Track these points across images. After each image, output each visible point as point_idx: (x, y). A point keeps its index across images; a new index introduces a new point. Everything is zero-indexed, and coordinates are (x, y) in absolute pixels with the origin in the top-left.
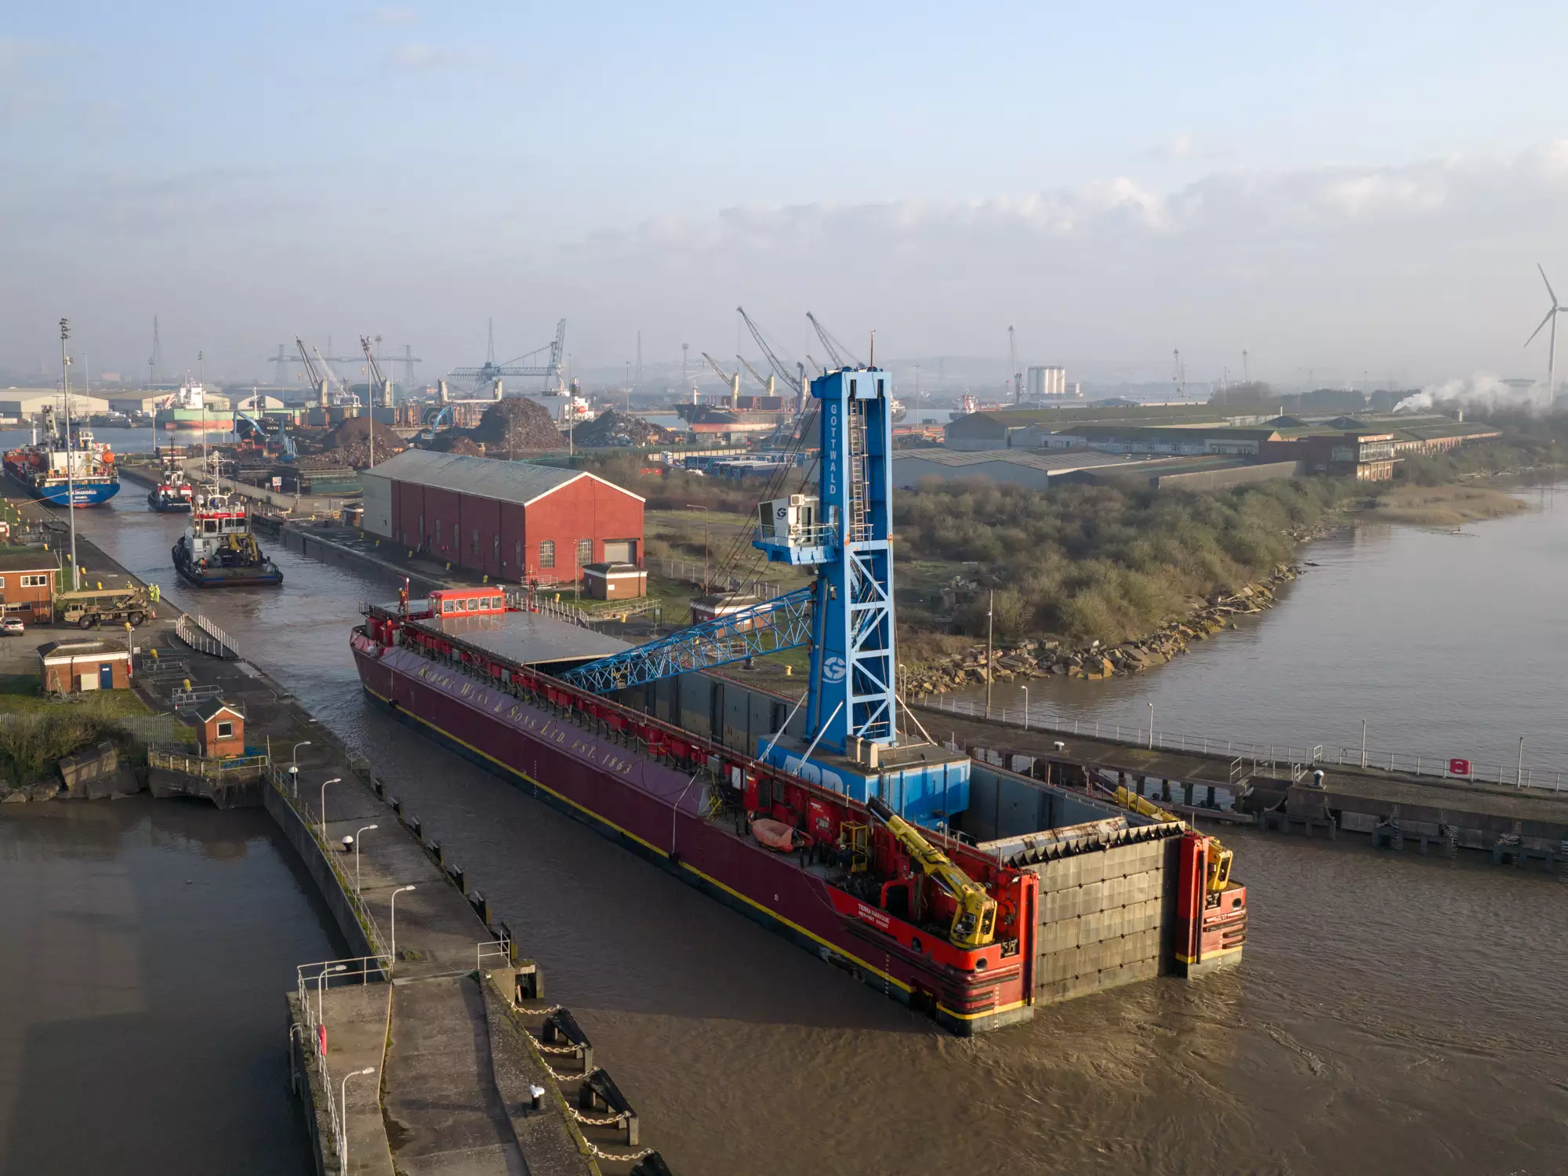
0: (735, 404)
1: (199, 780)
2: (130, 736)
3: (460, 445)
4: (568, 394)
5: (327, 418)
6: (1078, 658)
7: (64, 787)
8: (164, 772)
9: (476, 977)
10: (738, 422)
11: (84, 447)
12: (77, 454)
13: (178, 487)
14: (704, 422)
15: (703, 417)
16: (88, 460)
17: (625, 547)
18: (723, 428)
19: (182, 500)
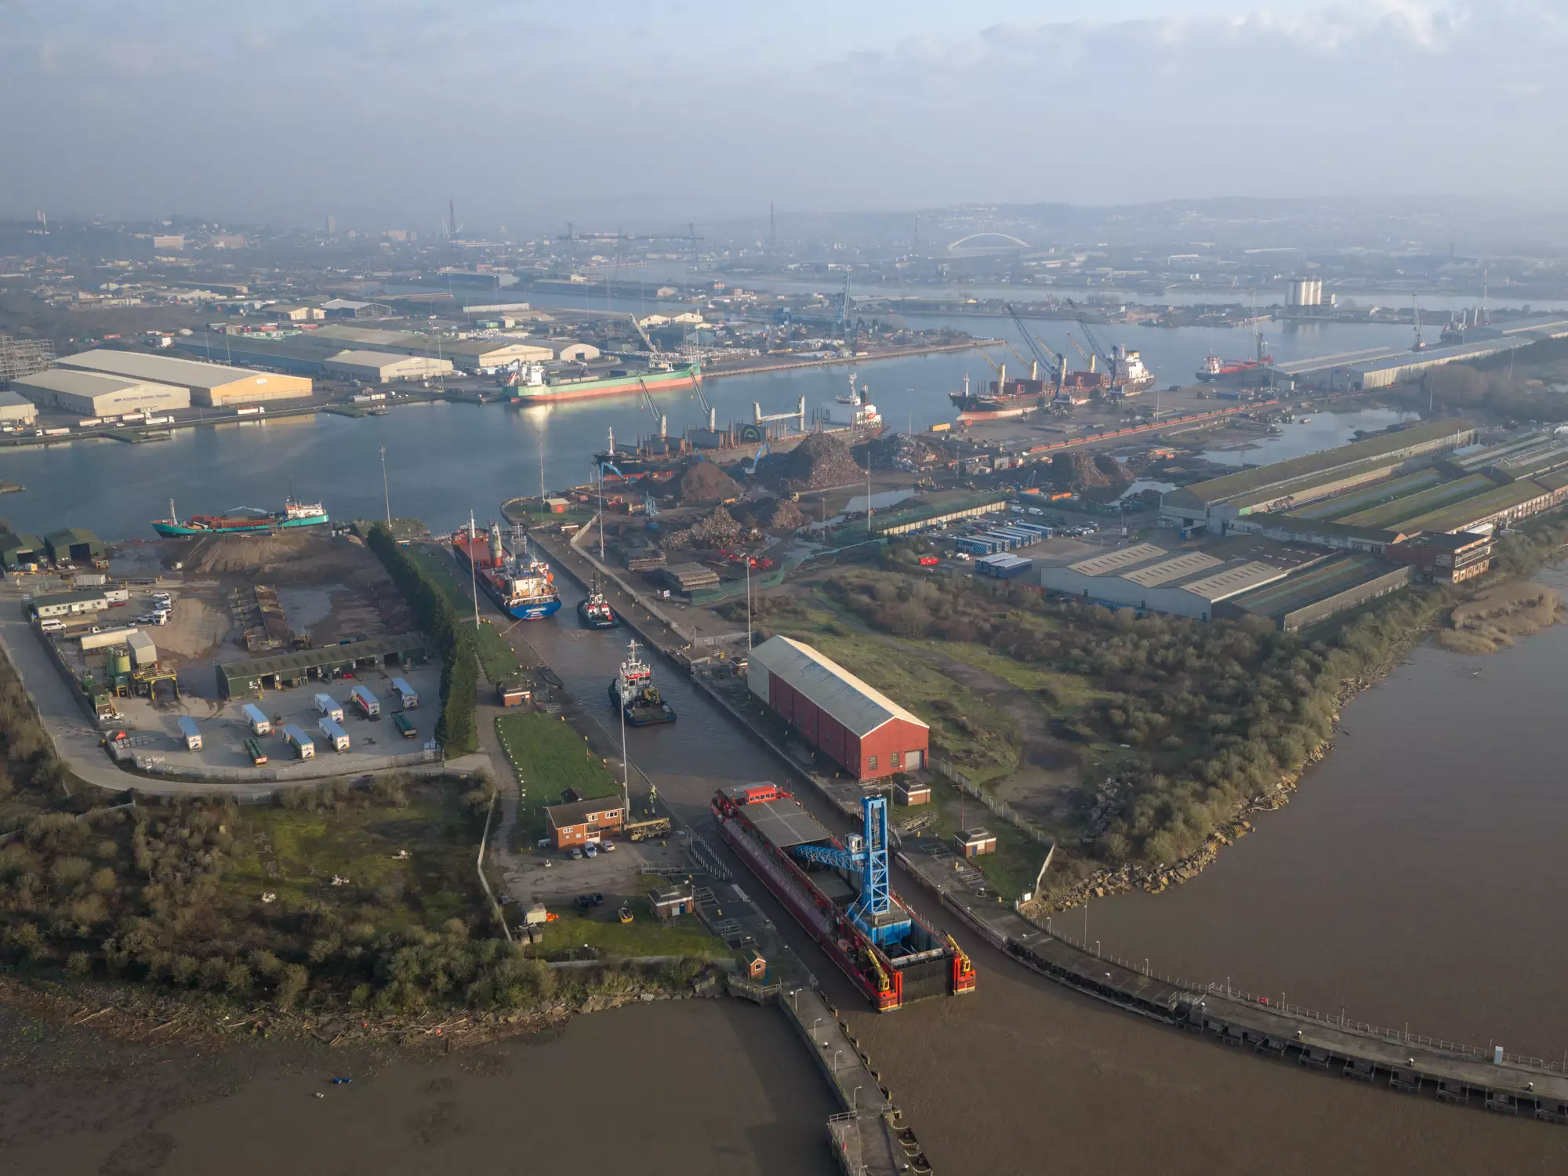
0: (1001, 391)
1: (753, 994)
2: (717, 966)
3: (781, 506)
4: (858, 401)
5: (667, 448)
6: (1149, 879)
7: (695, 991)
8: (736, 988)
9: (882, 1116)
10: (1004, 409)
11: (535, 574)
12: (530, 580)
13: (600, 606)
14: (974, 411)
15: (974, 407)
16: (539, 584)
17: (917, 754)
18: (991, 415)
19: (604, 617)
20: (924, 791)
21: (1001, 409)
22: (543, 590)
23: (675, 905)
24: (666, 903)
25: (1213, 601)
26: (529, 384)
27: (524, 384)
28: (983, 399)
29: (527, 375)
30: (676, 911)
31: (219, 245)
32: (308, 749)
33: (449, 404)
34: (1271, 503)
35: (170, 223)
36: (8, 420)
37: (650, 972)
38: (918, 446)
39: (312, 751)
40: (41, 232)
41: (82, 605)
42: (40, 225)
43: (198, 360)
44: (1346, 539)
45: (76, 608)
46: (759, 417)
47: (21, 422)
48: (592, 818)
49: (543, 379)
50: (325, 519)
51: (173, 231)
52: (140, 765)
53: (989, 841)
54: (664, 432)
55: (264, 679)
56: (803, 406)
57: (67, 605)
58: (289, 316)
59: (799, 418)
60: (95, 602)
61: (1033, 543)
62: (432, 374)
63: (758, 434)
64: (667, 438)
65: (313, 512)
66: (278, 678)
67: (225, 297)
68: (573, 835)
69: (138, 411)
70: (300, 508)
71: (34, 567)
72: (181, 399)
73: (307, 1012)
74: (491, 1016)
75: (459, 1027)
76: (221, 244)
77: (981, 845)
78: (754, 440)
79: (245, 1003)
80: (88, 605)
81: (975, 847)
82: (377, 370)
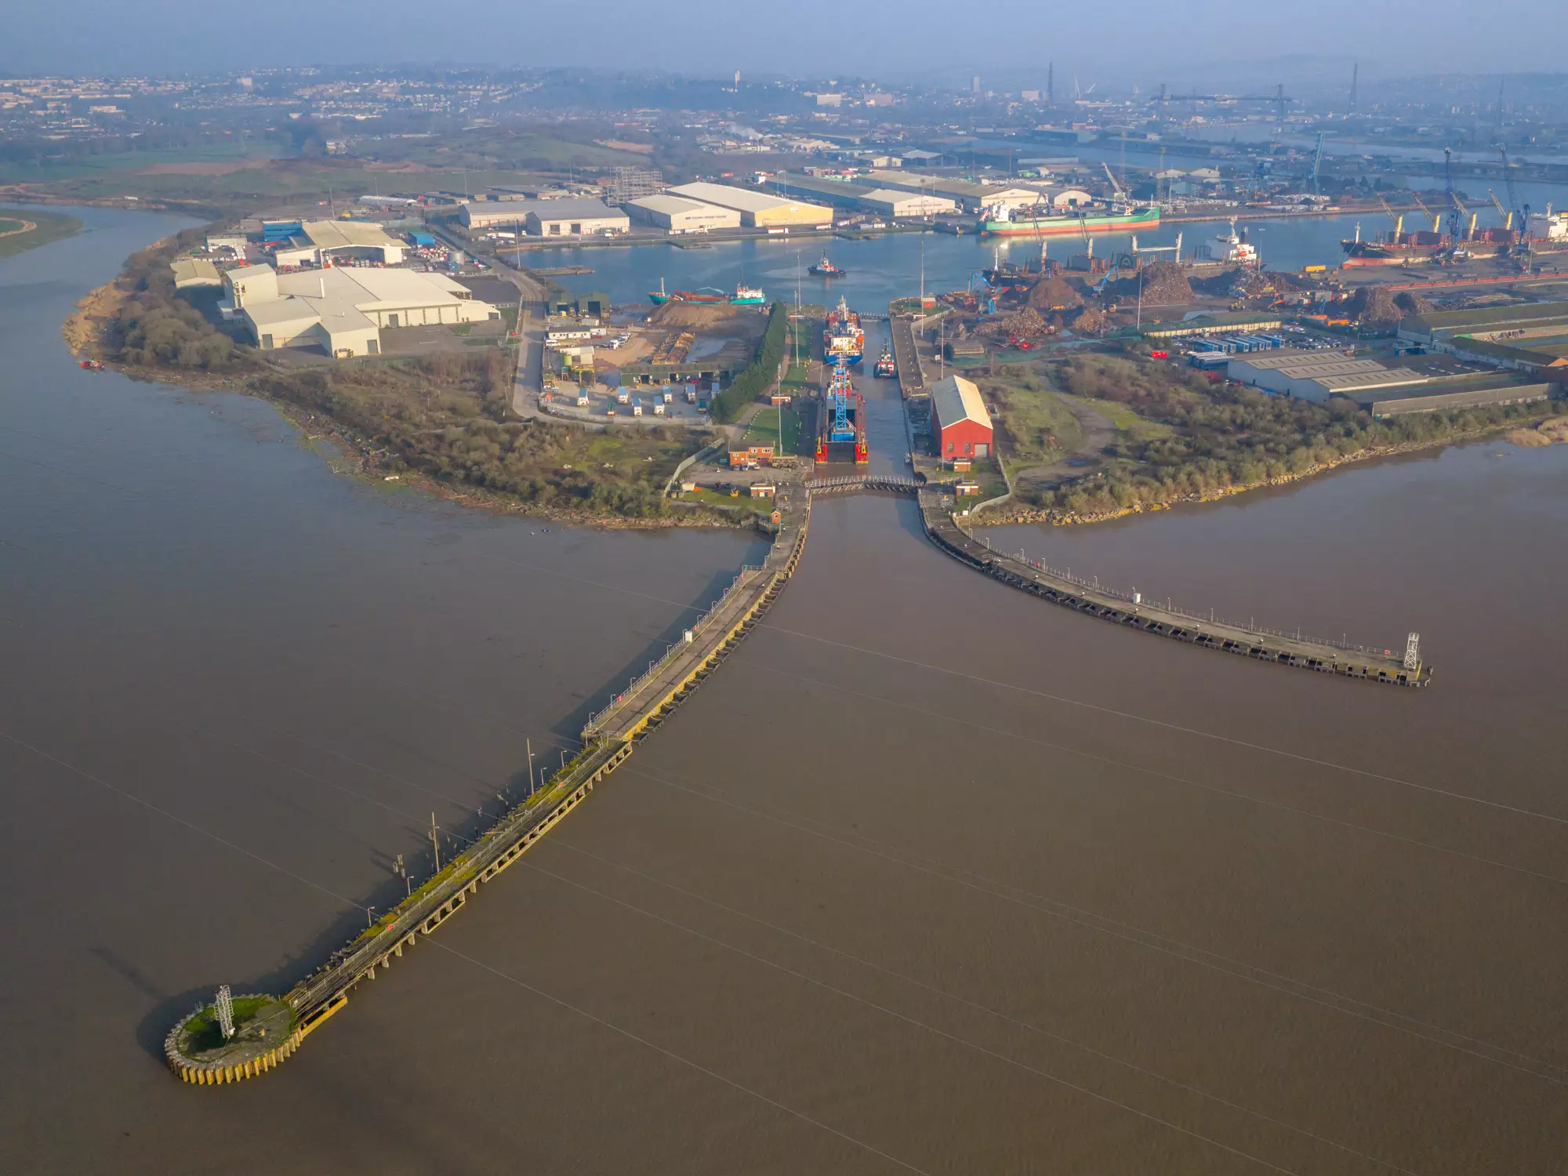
0: (1395, 240)
1: (767, 529)
2: (757, 514)
3: (1086, 312)
4: (1236, 240)
7: (741, 525)
8: (761, 526)
10: (1393, 257)
11: (850, 335)
12: (844, 339)
13: (887, 364)
14: (1363, 257)
15: (1360, 253)
16: (850, 342)
17: (985, 446)
18: (1378, 262)
19: (887, 371)
20: (966, 463)
21: (1388, 257)
22: (853, 347)
23: (762, 491)
24: (756, 488)
25: (1331, 391)
26: (997, 220)
27: (993, 220)
28: (1369, 246)
29: (997, 212)
30: (762, 495)
31: (869, 103)
32: (638, 410)
33: (937, 233)
34: (1496, 334)
35: (835, 82)
36: (611, 228)
37: (723, 514)
38: (1257, 277)
39: (641, 412)
40: (732, 90)
41: (575, 335)
42: (732, 84)
43: (772, 194)
44: (1514, 361)
45: (571, 336)
46: (1135, 248)
47: (620, 230)
48: (753, 450)
49: (1010, 217)
50: (763, 301)
51: (835, 90)
52: (549, 410)
53: (973, 487)
54: (1044, 255)
55: (643, 377)
56: (1179, 241)
57: (566, 333)
58: (872, 163)
59: (1175, 251)
60: (583, 333)
61: (1261, 349)
62: (935, 212)
63: (1132, 262)
64: (1046, 260)
65: (755, 295)
66: (651, 377)
67: (838, 147)
68: (739, 458)
69: (701, 227)
70: (746, 291)
71: (564, 313)
72: (733, 220)
73: (550, 507)
74: (633, 520)
75: (617, 522)
76: (872, 102)
77: (967, 489)
78: (1128, 267)
79: (524, 499)
80: (579, 335)
81: (963, 490)
82: (892, 205)
